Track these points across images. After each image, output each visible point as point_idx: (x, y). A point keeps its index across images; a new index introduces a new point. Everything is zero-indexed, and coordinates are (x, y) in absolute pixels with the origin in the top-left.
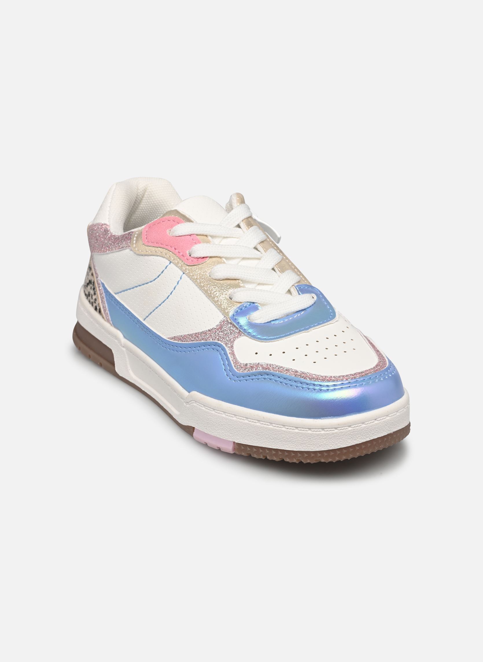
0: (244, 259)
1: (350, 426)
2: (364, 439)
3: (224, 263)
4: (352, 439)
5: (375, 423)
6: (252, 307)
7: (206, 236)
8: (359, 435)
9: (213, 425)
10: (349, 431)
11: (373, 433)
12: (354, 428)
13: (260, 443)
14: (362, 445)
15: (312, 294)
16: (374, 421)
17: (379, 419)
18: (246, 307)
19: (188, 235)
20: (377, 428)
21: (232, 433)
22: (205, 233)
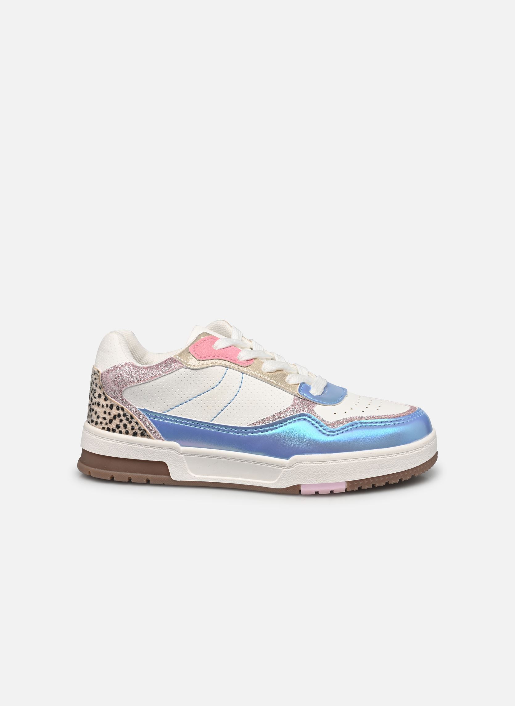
9: (325, 474)
13: (370, 474)
21: (344, 475)
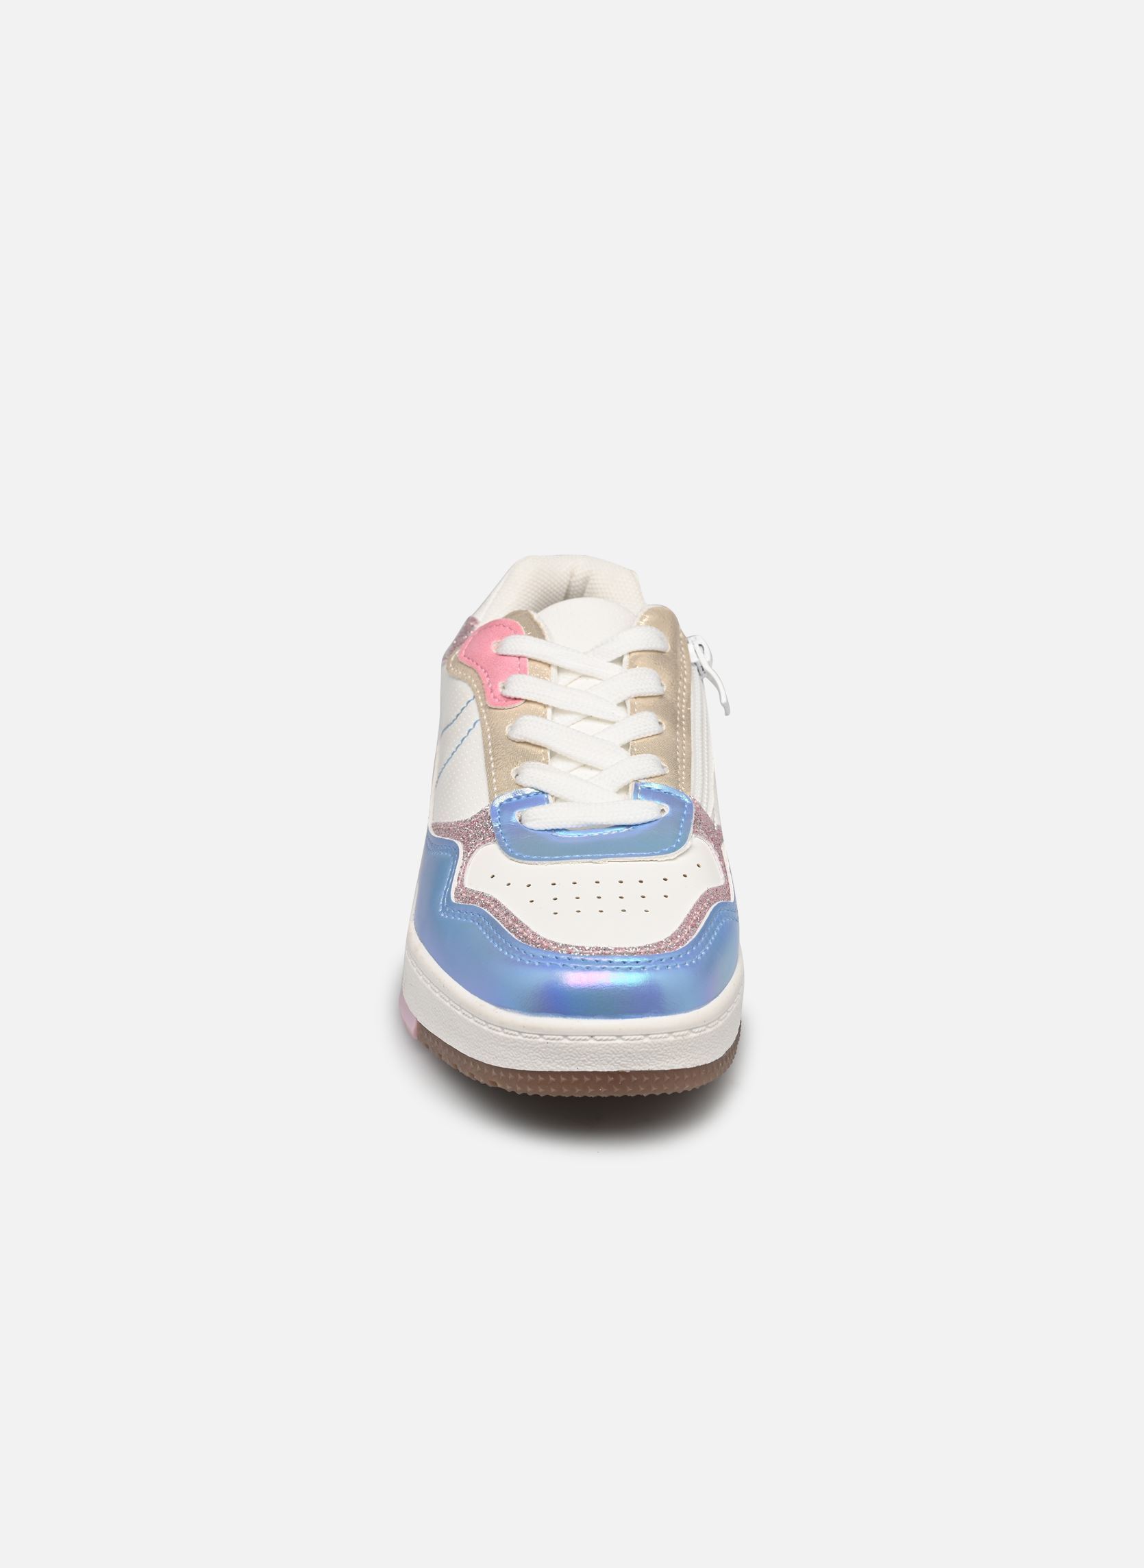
0: (589, 718)
1: (541, 1035)
2: (567, 1066)
3: (544, 716)
4: (543, 1059)
5: (590, 1044)
6: (539, 797)
7: (550, 665)
8: (556, 1056)
10: (540, 1043)
11: (585, 1061)
12: (548, 1041)
14: (561, 1077)
15: (665, 805)
16: (588, 1038)
17: (599, 1038)
18: (528, 795)
19: (515, 656)
20: (594, 1053)
22: (549, 661)
